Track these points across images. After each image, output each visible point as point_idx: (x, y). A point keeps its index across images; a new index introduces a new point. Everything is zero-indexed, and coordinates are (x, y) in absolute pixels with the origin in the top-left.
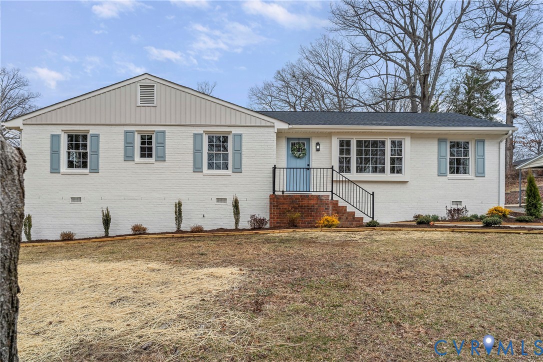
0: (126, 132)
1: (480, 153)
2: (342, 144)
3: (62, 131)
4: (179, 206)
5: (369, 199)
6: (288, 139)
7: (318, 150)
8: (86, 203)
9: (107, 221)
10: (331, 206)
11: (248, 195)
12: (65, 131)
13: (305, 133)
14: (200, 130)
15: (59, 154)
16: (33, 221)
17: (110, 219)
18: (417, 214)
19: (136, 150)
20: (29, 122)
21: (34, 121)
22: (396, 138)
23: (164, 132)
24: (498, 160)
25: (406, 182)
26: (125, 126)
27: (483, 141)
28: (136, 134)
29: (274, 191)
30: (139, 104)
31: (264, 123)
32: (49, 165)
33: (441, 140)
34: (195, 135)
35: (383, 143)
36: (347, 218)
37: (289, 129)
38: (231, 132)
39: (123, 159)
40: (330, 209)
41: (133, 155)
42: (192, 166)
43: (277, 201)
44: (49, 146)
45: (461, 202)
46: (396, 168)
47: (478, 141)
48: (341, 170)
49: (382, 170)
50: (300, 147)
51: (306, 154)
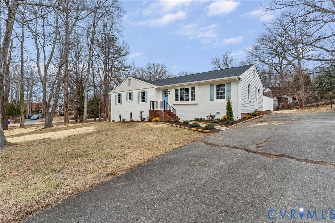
0: (126, 93)
1: (228, 89)
2: (176, 90)
4: (131, 114)
6: (163, 90)
7: (169, 93)
8: (120, 112)
12: (118, 94)
21: (113, 92)
22: (193, 86)
23: (132, 92)
24: (237, 92)
25: (197, 104)
26: (126, 91)
27: (230, 83)
28: (128, 93)
29: (151, 109)
30: (128, 85)
31: (152, 87)
33: (212, 85)
34: (138, 92)
35: (188, 89)
36: (167, 119)
37: (159, 87)
38: (146, 90)
40: (163, 115)
41: (128, 99)
42: (137, 102)
43: (151, 112)
44: (115, 98)
45: (220, 112)
46: (193, 99)
47: (227, 83)
48: (176, 101)
49: (188, 100)
50: (166, 93)
51: (167, 95)
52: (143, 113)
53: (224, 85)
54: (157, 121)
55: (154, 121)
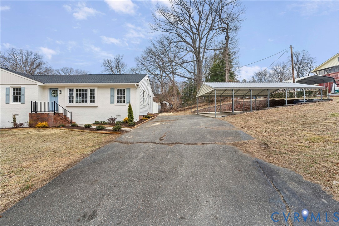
1: (128, 94)
2: (70, 90)
6: (50, 89)
7: (61, 93)
14: (9, 86)
22: (92, 88)
24: (136, 97)
25: (97, 107)
29: (32, 111)
31: (33, 83)
33: (112, 89)
34: (6, 88)
35: (86, 90)
36: (59, 123)
37: (43, 85)
38: (22, 87)
40: (53, 119)
42: (5, 101)
43: (32, 116)
46: (92, 101)
47: (127, 89)
48: (70, 102)
49: (86, 102)
50: (55, 92)
51: (57, 95)
52: (17, 118)
53: (124, 90)
54: (44, 127)
55: (39, 127)
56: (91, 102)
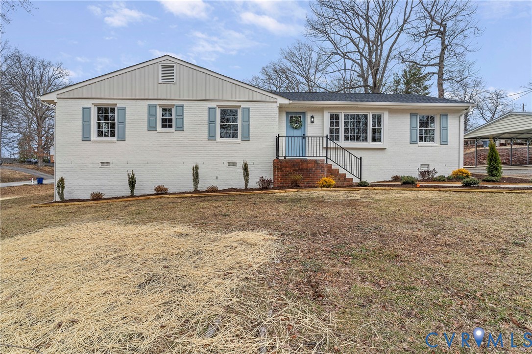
0: (149, 106)
1: (444, 125)
2: (332, 117)
3: (93, 104)
4: (196, 169)
5: (357, 163)
6: (288, 113)
7: (312, 122)
8: (114, 166)
9: (132, 183)
10: (326, 169)
11: (255, 160)
12: (95, 105)
13: (302, 108)
14: (214, 105)
15: (89, 124)
16: (66, 183)
17: (135, 181)
18: (395, 175)
19: (158, 121)
20: (62, 96)
21: (67, 95)
22: (377, 112)
23: (182, 106)
24: (458, 131)
25: (385, 149)
26: (148, 101)
27: (447, 115)
28: (158, 107)
29: (278, 156)
30: (161, 82)
31: (268, 99)
32: (81, 134)
33: (413, 114)
34: (210, 108)
35: (366, 117)
36: (339, 179)
37: (290, 104)
38: (240, 106)
39: (147, 129)
40: (325, 171)
41: (156, 126)
42: (207, 135)
43: (280, 165)
44: (81, 117)
45: (428, 165)
46: (377, 136)
47: (442, 115)
48: (331, 139)
49: (366, 140)
50: (297, 120)
51: (303, 126)
53: (433, 118)
54: (329, 186)
56: (374, 140)
